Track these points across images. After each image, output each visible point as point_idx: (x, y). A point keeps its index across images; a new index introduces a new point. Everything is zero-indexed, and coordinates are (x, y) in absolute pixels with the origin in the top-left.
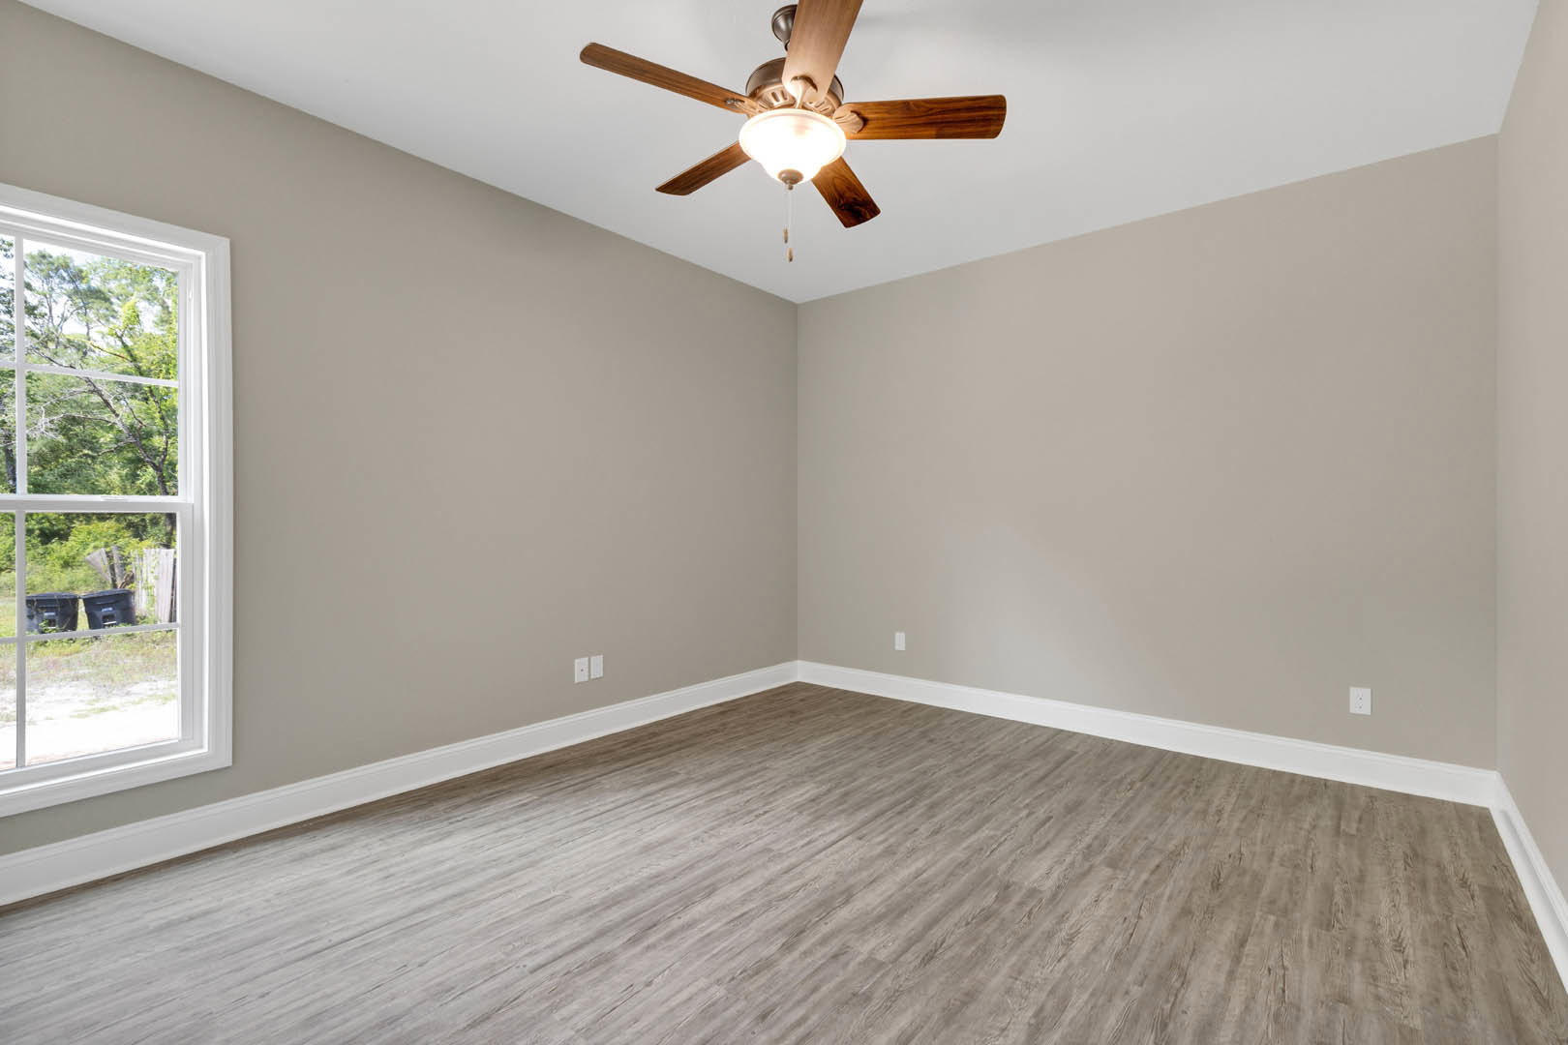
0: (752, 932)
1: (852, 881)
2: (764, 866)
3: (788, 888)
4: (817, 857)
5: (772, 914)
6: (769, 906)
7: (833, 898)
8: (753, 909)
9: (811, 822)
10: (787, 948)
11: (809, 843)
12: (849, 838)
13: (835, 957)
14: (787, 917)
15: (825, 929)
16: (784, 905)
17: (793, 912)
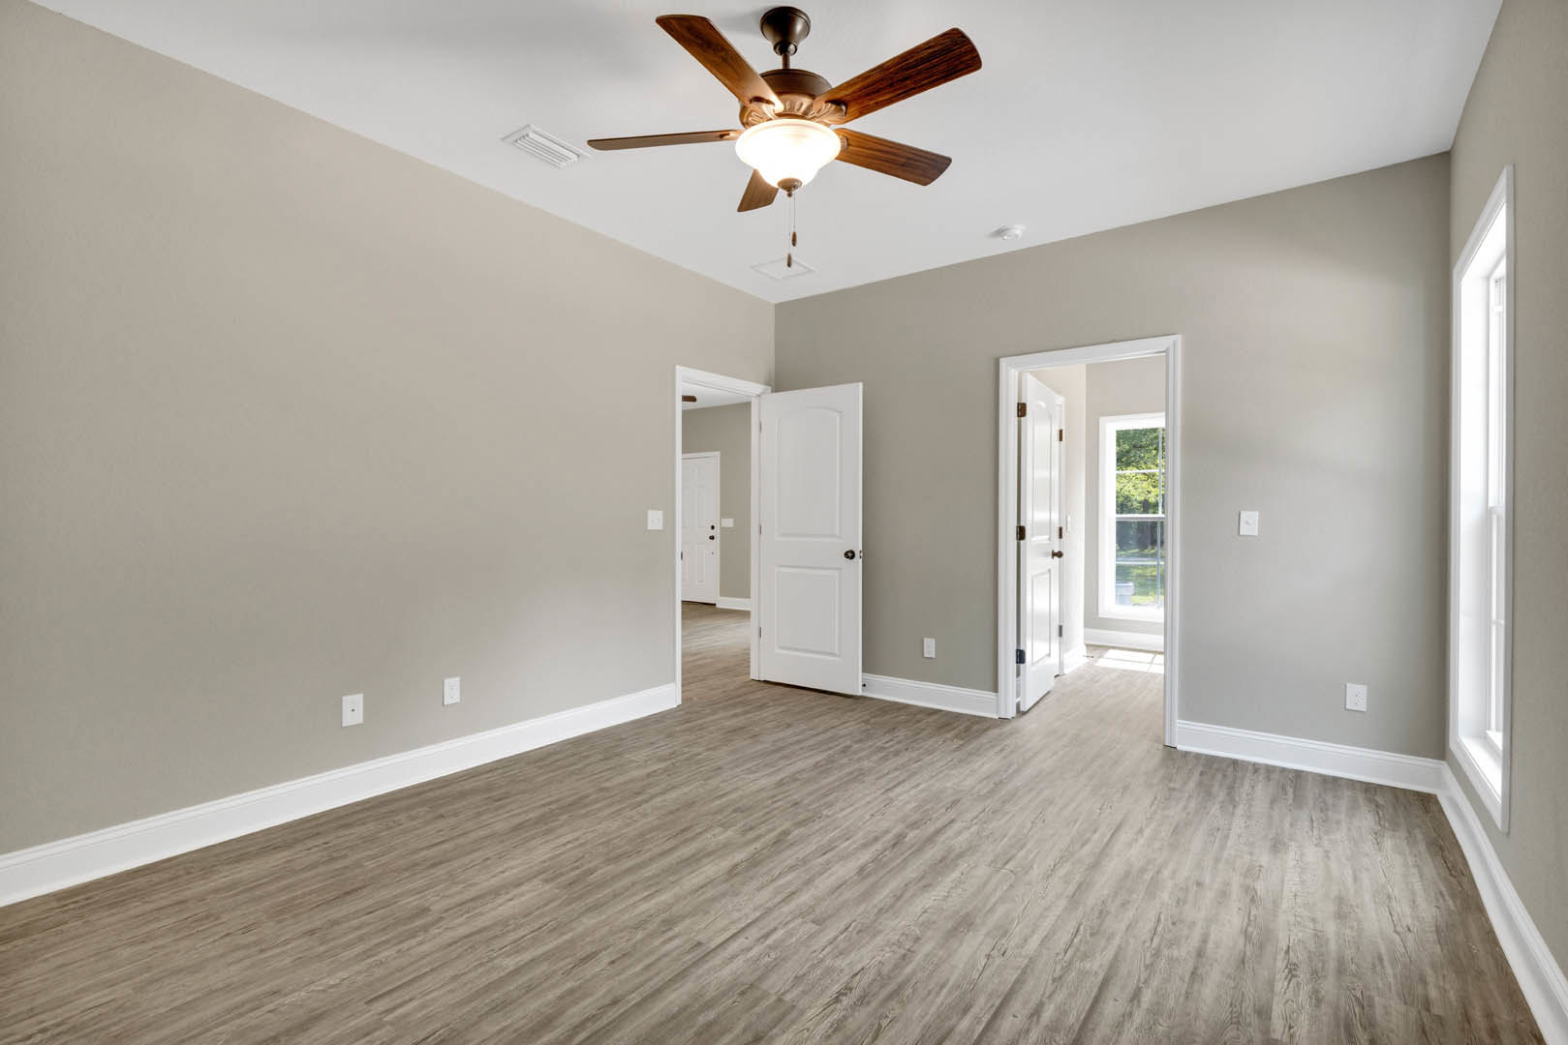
0: (814, 841)
1: (725, 887)
2: (820, 900)
3: (789, 877)
4: (758, 914)
5: (801, 855)
6: (805, 861)
7: (747, 869)
8: (818, 858)
9: (762, 978)
10: (786, 833)
11: (767, 936)
12: (713, 945)
13: (751, 829)
14: (789, 852)
15: (758, 845)
16: (789, 862)
17: (784, 855)
